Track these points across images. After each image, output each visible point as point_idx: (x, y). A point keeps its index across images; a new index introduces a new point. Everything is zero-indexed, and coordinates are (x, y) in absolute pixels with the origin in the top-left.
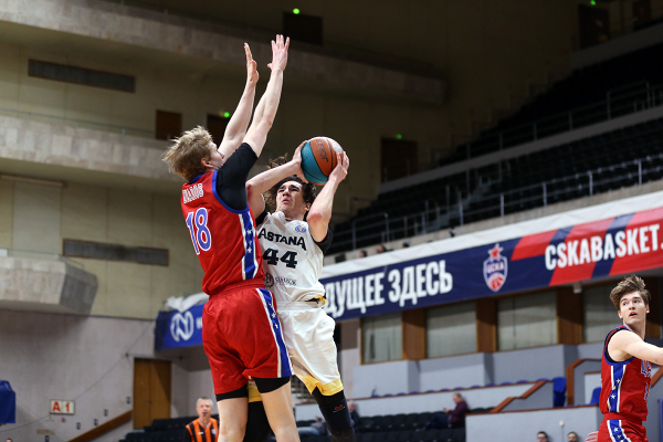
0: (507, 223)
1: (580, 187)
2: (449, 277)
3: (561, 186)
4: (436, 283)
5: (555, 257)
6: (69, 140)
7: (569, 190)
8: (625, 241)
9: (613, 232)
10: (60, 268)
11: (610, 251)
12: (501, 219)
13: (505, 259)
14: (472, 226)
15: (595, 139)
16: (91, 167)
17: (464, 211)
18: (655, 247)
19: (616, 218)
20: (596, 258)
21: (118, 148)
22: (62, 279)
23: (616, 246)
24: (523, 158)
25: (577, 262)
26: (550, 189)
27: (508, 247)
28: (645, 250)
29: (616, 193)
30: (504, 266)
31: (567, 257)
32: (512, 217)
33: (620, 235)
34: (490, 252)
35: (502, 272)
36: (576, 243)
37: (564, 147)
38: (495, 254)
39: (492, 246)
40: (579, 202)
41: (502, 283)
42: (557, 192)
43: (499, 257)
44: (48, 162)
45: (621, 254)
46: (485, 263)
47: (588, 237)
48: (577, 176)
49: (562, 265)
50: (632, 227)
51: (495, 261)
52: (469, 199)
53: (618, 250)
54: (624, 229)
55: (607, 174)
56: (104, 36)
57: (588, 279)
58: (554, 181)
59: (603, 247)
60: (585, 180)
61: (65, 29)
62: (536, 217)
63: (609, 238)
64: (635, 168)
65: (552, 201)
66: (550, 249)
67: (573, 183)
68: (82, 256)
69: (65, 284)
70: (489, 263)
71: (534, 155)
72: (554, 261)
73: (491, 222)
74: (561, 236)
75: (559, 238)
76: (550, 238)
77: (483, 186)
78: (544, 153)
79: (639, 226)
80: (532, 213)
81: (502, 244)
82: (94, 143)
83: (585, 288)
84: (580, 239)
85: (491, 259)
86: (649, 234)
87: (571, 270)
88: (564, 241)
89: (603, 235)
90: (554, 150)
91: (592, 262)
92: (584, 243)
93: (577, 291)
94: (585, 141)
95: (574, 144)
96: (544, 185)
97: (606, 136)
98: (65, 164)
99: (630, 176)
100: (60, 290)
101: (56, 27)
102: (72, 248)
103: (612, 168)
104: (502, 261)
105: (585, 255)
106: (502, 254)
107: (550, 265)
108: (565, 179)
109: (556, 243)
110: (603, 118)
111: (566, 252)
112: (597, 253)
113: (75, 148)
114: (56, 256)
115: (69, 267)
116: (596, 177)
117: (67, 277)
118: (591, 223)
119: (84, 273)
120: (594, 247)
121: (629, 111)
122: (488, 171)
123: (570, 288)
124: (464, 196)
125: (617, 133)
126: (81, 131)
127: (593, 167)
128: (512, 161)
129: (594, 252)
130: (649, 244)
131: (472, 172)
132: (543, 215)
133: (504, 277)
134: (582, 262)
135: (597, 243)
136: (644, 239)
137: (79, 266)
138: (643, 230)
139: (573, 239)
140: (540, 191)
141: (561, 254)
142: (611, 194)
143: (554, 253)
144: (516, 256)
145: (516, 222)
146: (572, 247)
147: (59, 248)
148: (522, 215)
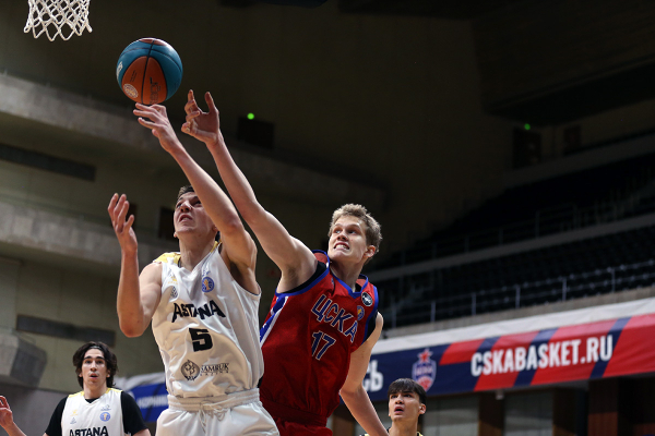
0: (436, 330)
1: (507, 300)
2: (379, 376)
3: (489, 297)
4: (367, 382)
5: (481, 364)
6: (30, 222)
7: (496, 302)
8: (548, 353)
9: (537, 344)
10: (13, 342)
11: (532, 362)
12: (432, 325)
13: (434, 363)
14: (403, 330)
15: (523, 255)
16: (48, 248)
17: (398, 315)
18: (575, 361)
19: (540, 332)
20: (519, 368)
21: (75, 233)
22: (14, 352)
23: (539, 358)
24: (454, 269)
25: (501, 370)
26: (479, 299)
27: (438, 352)
28: (565, 363)
29: (540, 308)
30: (431, 370)
31: (492, 365)
32: (441, 324)
33: (543, 347)
34: (421, 355)
35: (430, 375)
36: (501, 353)
37: (493, 261)
38: (424, 357)
39: (422, 350)
40: (505, 314)
41: (430, 385)
42: (485, 303)
43: (428, 361)
44: (10, 241)
45: (543, 365)
46: (415, 366)
47: (514, 347)
48: (504, 289)
49: (487, 372)
50: (555, 341)
51: (424, 365)
52: (402, 303)
53: (540, 363)
54: (547, 342)
55: (533, 290)
56: (70, 126)
57: (510, 387)
58: (483, 293)
59: (527, 357)
60: (512, 294)
61: (34, 117)
62: (465, 326)
63: (532, 349)
64: (559, 286)
65: (480, 311)
66: (477, 357)
67: (501, 296)
68: (34, 332)
69: (17, 357)
70: (418, 366)
71: (464, 267)
72: (480, 369)
73: (421, 327)
74: (488, 345)
75: (487, 346)
76: (477, 346)
77: (415, 293)
78: (474, 265)
79: (562, 340)
80: (461, 321)
81: (432, 348)
82: (53, 227)
83: (507, 394)
84: (505, 348)
85: (421, 362)
86: (570, 348)
87: (496, 378)
88: (490, 349)
89: (527, 346)
90: (483, 263)
91: (515, 372)
92: (509, 354)
93: (499, 397)
94: (513, 257)
95: (503, 259)
96: (474, 296)
97: (534, 253)
98: (25, 244)
99: (554, 292)
100: (11, 362)
101: (26, 115)
102: (25, 324)
103: (538, 284)
104: (430, 365)
105: (509, 365)
106: (432, 358)
107: (476, 372)
108: (493, 291)
109: (482, 351)
110: (531, 236)
111: (491, 360)
112: (521, 363)
113: (35, 229)
114: (10, 331)
115: (21, 342)
116: (523, 292)
117: (19, 351)
118: (517, 335)
119: (35, 348)
120: (518, 358)
121: (554, 231)
122: (421, 278)
123: (493, 394)
124: (397, 301)
125: (544, 251)
126: (43, 214)
127: (520, 282)
128: (444, 271)
129: (518, 361)
130: (570, 357)
131: (406, 278)
132: (471, 324)
133: (431, 380)
134: (506, 370)
135: (521, 354)
136: (565, 353)
137: (29, 341)
138: (565, 344)
139: (499, 348)
140: (469, 301)
141: (487, 362)
142: (535, 308)
143: (480, 359)
144: (444, 361)
145: (445, 328)
146: (497, 356)
147: (13, 322)
148: (451, 322)
